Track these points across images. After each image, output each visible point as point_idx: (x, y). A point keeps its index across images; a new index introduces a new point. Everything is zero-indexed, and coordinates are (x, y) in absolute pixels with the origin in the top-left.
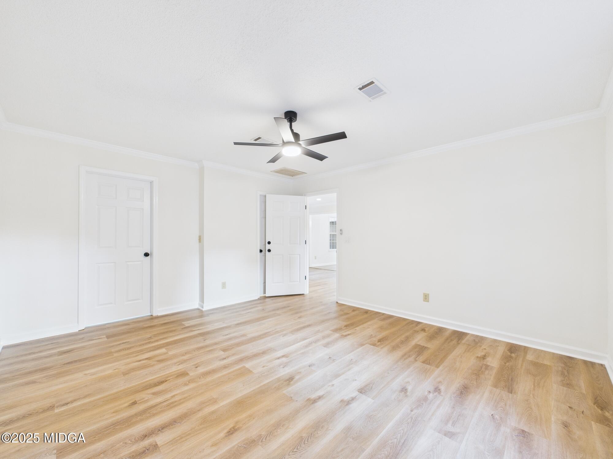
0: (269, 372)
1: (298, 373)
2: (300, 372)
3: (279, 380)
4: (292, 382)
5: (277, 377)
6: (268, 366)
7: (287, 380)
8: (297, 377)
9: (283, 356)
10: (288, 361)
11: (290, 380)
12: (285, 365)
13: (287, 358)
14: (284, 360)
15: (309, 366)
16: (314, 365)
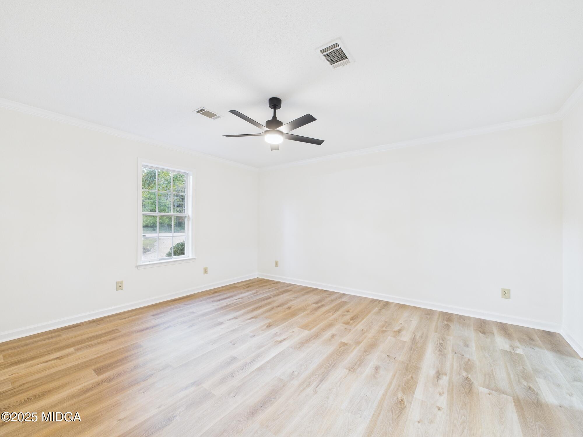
0: (287, 329)
1: (264, 330)
2: (262, 331)
3: (277, 325)
4: (267, 325)
5: (279, 327)
6: (290, 332)
7: (271, 326)
8: (265, 327)
9: (281, 342)
10: (275, 338)
11: (269, 326)
12: (276, 334)
13: (276, 340)
14: (279, 339)
15: (255, 335)
16: (251, 337)
